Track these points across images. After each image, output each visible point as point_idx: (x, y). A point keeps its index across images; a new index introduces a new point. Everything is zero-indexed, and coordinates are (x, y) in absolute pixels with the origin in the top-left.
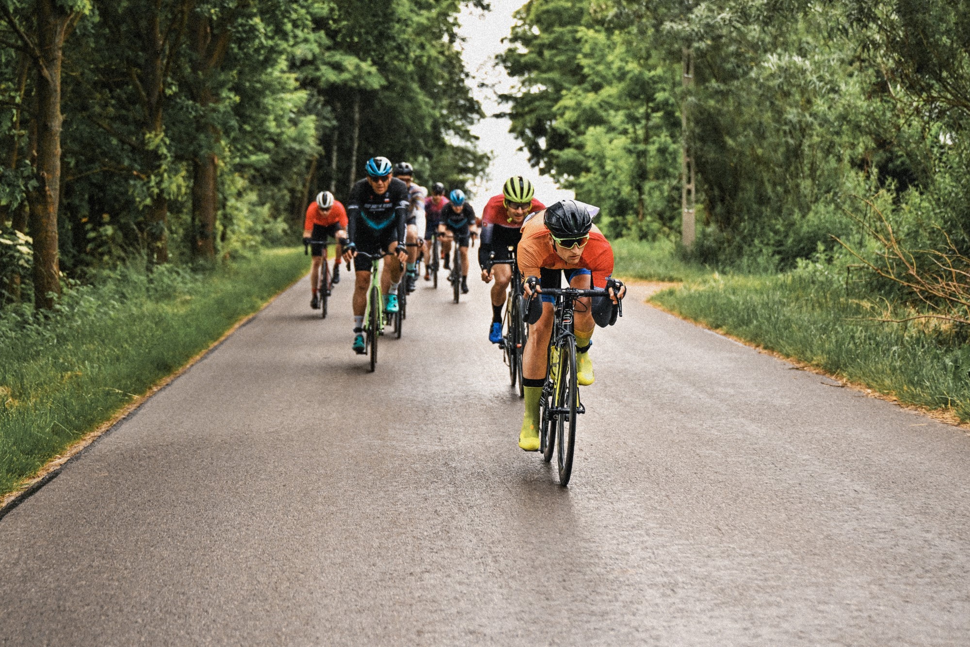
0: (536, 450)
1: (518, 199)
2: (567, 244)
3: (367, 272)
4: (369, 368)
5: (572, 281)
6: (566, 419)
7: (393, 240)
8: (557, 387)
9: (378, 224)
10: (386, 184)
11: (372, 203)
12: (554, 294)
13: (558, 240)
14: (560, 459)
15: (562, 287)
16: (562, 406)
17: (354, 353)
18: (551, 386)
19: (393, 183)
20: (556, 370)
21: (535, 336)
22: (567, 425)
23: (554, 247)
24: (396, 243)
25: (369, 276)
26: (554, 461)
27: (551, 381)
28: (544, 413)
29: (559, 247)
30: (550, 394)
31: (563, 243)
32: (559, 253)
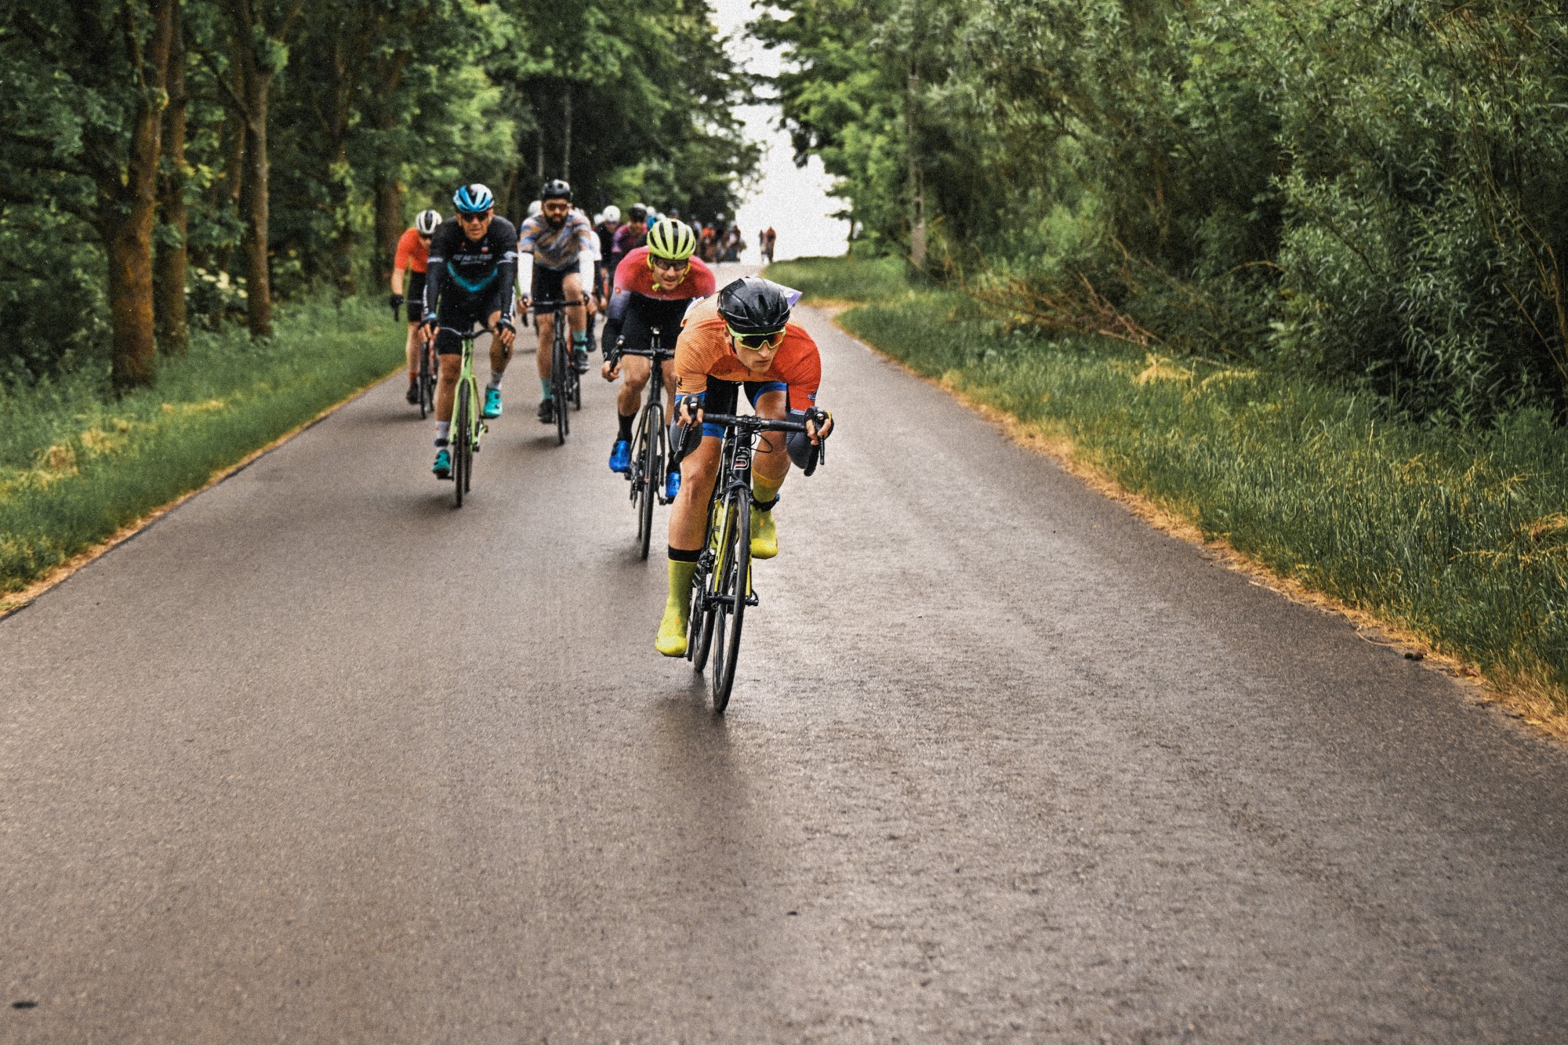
0: (682, 656)
1: (669, 255)
2: (752, 342)
3: (456, 356)
4: (454, 501)
5: (759, 401)
6: (730, 611)
7: (495, 308)
8: (718, 562)
9: (473, 284)
10: (485, 224)
11: (464, 254)
12: (723, 424)
13: (739, 336)
14: (717, 673)
15: (740, 412)
16: (725, 591)
17: (435, 476)
18: (711, 560)
19: (494, 223)
20: (719, 536)
21: (691, 485)
22: (729, 619)
23: (732, 346)
24: (499, 313)
25: (459, 362)
26: (709, 672)
27: (712, 552)
28: (698, 598)
29: (739, 346)
30: (710, 570)
31: (745, 341)
32: (739, 355)
